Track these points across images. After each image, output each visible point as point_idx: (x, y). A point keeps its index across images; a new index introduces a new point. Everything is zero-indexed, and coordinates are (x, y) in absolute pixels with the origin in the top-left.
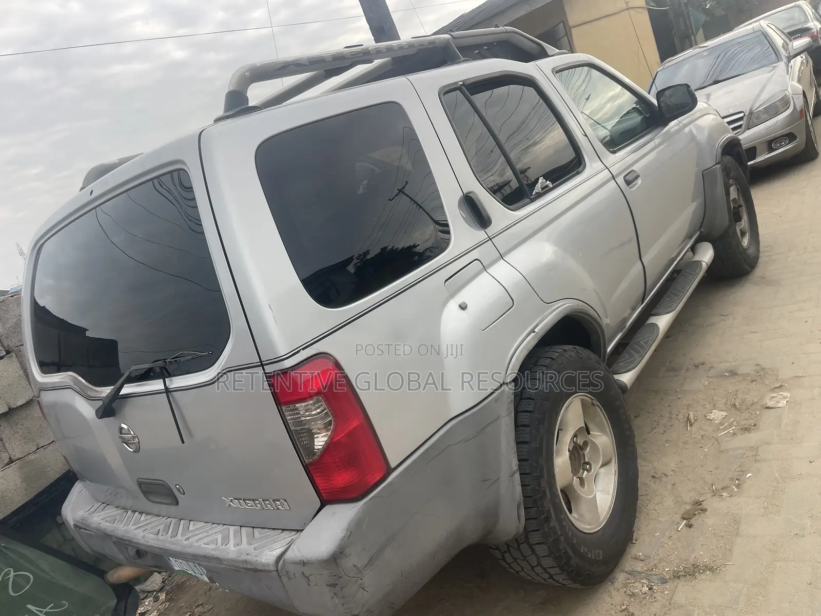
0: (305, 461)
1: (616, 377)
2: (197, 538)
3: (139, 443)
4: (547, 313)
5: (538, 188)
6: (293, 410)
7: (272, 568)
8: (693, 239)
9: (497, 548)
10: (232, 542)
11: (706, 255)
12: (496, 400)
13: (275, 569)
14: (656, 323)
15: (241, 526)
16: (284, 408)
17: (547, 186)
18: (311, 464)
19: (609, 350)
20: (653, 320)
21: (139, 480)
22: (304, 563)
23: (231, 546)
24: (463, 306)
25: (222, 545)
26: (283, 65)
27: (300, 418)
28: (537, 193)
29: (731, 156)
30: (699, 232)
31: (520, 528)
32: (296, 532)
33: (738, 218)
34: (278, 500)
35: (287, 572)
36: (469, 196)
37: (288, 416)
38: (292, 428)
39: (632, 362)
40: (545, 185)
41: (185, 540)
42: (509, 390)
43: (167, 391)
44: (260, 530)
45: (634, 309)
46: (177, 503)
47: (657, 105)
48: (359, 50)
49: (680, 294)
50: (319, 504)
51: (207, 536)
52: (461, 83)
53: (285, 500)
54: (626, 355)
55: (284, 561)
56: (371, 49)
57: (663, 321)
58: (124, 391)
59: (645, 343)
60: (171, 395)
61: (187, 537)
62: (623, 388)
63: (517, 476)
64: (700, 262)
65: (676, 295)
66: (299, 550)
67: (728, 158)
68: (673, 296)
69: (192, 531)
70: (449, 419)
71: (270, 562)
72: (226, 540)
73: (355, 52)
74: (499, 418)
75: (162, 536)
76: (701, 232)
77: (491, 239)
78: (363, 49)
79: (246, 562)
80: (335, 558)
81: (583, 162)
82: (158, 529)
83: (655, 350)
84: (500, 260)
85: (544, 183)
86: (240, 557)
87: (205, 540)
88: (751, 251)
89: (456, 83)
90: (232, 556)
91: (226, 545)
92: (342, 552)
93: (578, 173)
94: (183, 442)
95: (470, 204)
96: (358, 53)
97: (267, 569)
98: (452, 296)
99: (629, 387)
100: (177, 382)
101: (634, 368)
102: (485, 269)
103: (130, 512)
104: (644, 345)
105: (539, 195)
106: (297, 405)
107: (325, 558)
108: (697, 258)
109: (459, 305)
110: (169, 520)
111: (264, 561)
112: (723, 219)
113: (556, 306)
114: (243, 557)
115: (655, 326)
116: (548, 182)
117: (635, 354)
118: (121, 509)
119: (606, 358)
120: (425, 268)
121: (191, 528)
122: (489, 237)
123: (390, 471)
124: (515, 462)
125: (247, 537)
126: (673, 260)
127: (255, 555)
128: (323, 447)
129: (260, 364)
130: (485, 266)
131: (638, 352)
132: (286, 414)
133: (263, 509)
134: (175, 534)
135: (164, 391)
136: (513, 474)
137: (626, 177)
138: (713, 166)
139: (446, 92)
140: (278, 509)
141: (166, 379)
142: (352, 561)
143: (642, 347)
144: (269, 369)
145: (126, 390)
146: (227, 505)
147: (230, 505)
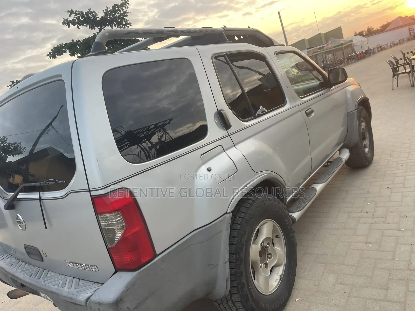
0: (108, 246)
1: (290, 214)
2: (49, 281)
3: (25, 225)
4: (255, 177)
5: (259, 111)
6: (105, 218)
7: (84, 304)
8: (340, 146)
9: (216, 301)
10: (67, 286)
11: (346, 155)
12: (221, 221)
13: (85, 305)
14: (315, 187)
15: (74, 277)
16: (99, 216)
17: (264, 111)
18: (111, 248)
19: (288, 200)
20: (314, 186)
21: (25, 245)
22: (100, 304)
23: (65, 289)
24: (209, 169)
25: (61, 287)
26: (127, 32)
27: (108, 222)
28: (258, 114)
29: (363, 106)
30: (343, 143)
31: (227, 292)
32: (101, 285)
33: (364, 138)
34: (93, 266)
35: (91, 307)
36: (221, 112)
37: (101, 221)
38: (103, 227)
39: (300, 207)
40: (263, 110)
41: (43, 282)
42: (229, 216)
43: (40, 199)
44: (83, 281)
45: (305, 179)
46: (43, 260)
47: (327, 76)
48: (172, 30)
49: (330, 174)
50: (114, 271)
51: (55, 281)
52: (225, 53)
53: (97, 266)
54: (298, 203)
55: (90, 300)
56: (179, 30)
57: (319, 187)
58: (19, 197)
59: (308, 197)
60: (42, 201)
61: (44, 280)
62: (294, 220)
63: (228, 264)
64: (342, 158)
65: (328, 174)
66: (98, 296)
67: (361, 107)
68: (326, 174)
69: (48, 277)
70: (193, 230)
71: (83, 300)
72: (64, 285)
73: (170, 30)
74: (222, 231)
75: (32, 277)
76: (344, 143)
77: (229, 136)
78: (174, 30)
79: (71, 298)
80: (117, 303)
81: (285, 101)
82: (31, 273)
83: (313, 202)
84: (233, 147)
85: (263, 109)
86: (69, 295)
87: (54, 283)
88: (369, 155)
89: (222, 53)
90: (65, 294)
91: (63, 287)
92: (121, 300)
93: (282, 107)
94: (46, 228)
95: (220, 116)
96: (172, 31)
97: (81, 304)
98: (204, 163)
99: (297, 221)
100: (47, 195)
101: (300, 210)
102: (224, 151)
103: (21, 261)
104: (307, 198)
105: (259, 116)
106: (108, 215)
107: (111, 302)
108: (341, 156)
109: (207, 169)
110: (39, 269)
111: (80, 299)
112: (356, 137)
113: (261, 174)
114: (70, 296)
115: (314, 189)
116: (265, 109)
117: (303, 203)
118: (17, 259)
119: (286, 204)
120: (190, 147)
121: (49, 275)
122: (229, 134)
123: (155, 256)
124: (227, 256)
125: (75, 284)
126: (328, 156)
127: (76, 295)
128: (118, 240)
129: (88, 190)
130: (224, 149)
131: (304, 202)
132: (100, 219)
133: (85, 270)
134: (39, 278)
135: (39, 199)
136: (226, 263)
137: (307, 111)
138: (354, 111)
139: (216, 57)
140: (93, 271)
141: (41, 193)
142: (127, 304)
143: (306, 200)
144: (93, 193)
145: (20, 196)
146: (67, 265)
147: (68, 265)
